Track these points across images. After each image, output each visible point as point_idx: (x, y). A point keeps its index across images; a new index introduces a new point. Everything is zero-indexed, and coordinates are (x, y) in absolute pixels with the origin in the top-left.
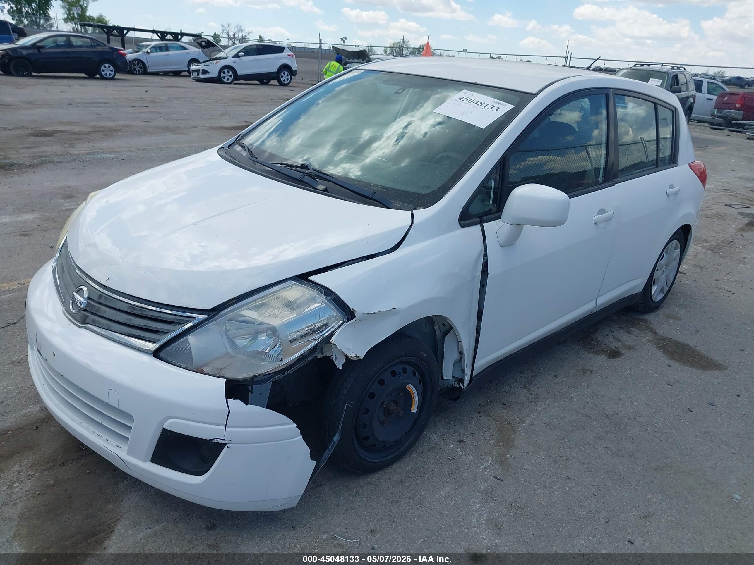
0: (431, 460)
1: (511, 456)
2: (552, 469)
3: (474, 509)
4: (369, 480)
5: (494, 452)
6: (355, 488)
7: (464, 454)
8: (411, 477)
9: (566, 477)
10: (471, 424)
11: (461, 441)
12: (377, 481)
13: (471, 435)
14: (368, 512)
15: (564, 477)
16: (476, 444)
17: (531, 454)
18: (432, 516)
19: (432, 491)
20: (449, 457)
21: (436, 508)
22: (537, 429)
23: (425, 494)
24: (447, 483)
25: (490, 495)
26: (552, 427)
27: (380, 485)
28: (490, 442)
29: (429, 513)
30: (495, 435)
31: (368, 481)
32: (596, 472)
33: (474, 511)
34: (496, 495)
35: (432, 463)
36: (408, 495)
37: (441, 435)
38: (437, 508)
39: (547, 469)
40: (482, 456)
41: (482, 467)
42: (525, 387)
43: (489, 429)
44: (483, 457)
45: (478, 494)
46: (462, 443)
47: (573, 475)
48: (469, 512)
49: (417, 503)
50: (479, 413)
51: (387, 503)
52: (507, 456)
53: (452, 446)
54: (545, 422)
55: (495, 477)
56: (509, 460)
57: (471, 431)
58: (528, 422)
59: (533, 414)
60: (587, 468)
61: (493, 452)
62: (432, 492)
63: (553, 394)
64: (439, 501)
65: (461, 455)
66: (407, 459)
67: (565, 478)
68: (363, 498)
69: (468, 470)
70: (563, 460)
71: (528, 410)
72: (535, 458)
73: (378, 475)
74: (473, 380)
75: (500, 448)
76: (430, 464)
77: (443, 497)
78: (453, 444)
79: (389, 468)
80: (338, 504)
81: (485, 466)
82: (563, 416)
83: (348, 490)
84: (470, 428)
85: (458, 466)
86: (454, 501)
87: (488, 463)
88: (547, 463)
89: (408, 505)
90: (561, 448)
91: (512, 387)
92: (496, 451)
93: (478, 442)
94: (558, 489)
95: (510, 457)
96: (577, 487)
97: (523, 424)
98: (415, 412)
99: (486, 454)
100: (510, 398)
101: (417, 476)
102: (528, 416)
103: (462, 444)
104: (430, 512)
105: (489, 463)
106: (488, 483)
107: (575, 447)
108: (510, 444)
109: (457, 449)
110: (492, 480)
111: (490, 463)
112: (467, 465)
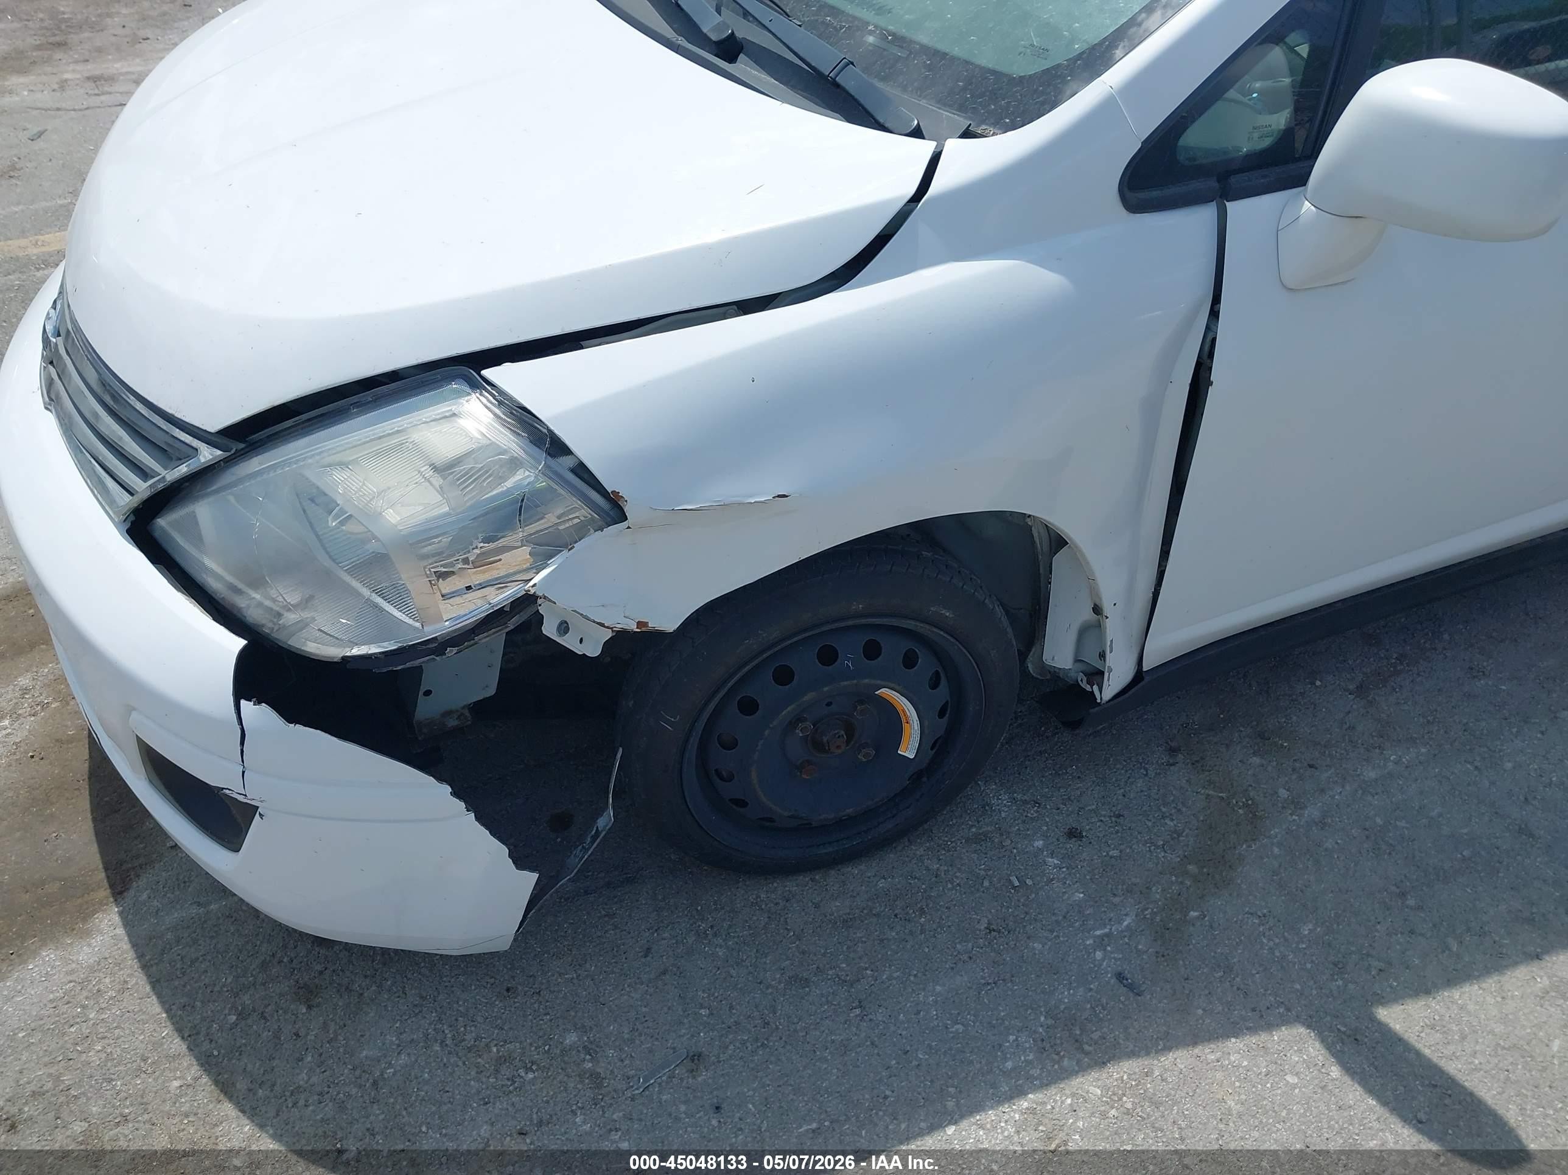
0: (958, 874)
1: (1205, 917)
2: (1314, 992)
3: (1009, 1065)
4: (763, 896)
5: (1157, 892)
6: (716, 909)
7: (1064, 878)
8: (877, 915)
9: (1348, 1032)
10: (1132, 783)
11: (1073, 834)
12: (782, 903)
13: (1113, 819)
14: (713, 995)
15: (1343, 1029)
16: (1115, 853)
17: (1271, 923)
18: (878, 1054)
19: (915, 976)
20: (1014, 879)
21: (899, 1032)
22: (1329, 844)
23: (890, 978)
24: (970, 958)
25: (1078, 1032)
26: (1384, 847)
27: (782, 919)
28: (1163, 854)
29: (872, 1043)
30: (1187, 836)
31: (758, 897)
32: (1463, 1038)
33: (1004, 1072)
34: (1096, 1036)
35: (958, 885)
36: (842, 970)
37: (1025, 802)
38: (904, 1033)
39: (1298, 987)
40: (1115, 895)
41: (1098, 933)
42: (1361, 690)
43: (1179, 810)
44: (1116, 900)
45: (1042, 1019)
46: (1074, 839)
47: (1376, 1031)
48: (990, 1071)
49: (857, 1003)
50: (1173, 751)
51: (774, 979)
52: (1192, 913)
53: (1039, 843)
54: (1367, 824)
55: (1120, 977)
56: (1191, 928)
57: (1119, 807)
58: (1312, 812)
59: (1343, 787)
60: (1437, 1017)
61: (1154, 889)
62: (912, 978)
63: (1442, 732)
64: (918, 1013)
65: (1052, 880)
66: (892, 856)
67: (1344, 1033)
68: (721, 947)
69: (1052, 931)
70: (1368, 969)
71: (1333, 770)
72: (1277, 941)
73: (791, 885)
74: (1142, 679)
75: (1182, 883)
76: (950, 886)
77: (936, 1002)
78: (1045, 837)
79: (833, 872)
80: (649, 950)
81: (1107, 930)
82: (1440, 815)
83: (694, 912)
84: (1121, 797)
85: (1027, 913)
86: (963, 1025)
87: (1120, 922)
88: (1309, 966)
89: (828, 1002)
90: (1378, 927)
91: (1318, 683)
92: (1163, 890)
93: (1122, 847)
94: (1301, 1068)
95: (1198, 918)
96: (1371, 1076)
97: (1291, 814)
98: (912, 757)
99: (1130, 891)
100: (1295, 718)
101: (896, 916)
102: (1323, 791)
103: (1072, 845)
104: (877, 1043)
105: (1125, 923)
106: (1091, 990)
107: (1428, 935)
108: (1217, 876)
109: (1052, 855)
110: (1108, 983)
111: (1127, 926)
112: (1054, 914)
